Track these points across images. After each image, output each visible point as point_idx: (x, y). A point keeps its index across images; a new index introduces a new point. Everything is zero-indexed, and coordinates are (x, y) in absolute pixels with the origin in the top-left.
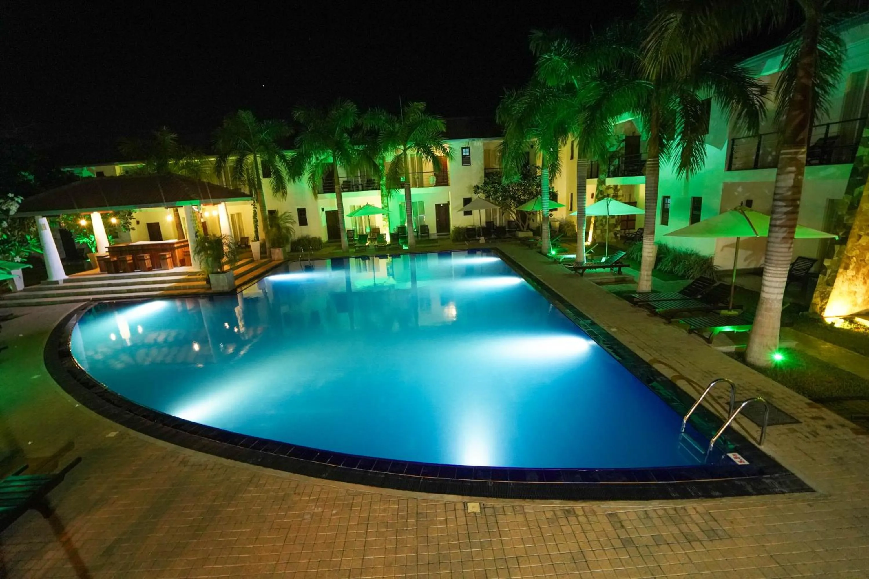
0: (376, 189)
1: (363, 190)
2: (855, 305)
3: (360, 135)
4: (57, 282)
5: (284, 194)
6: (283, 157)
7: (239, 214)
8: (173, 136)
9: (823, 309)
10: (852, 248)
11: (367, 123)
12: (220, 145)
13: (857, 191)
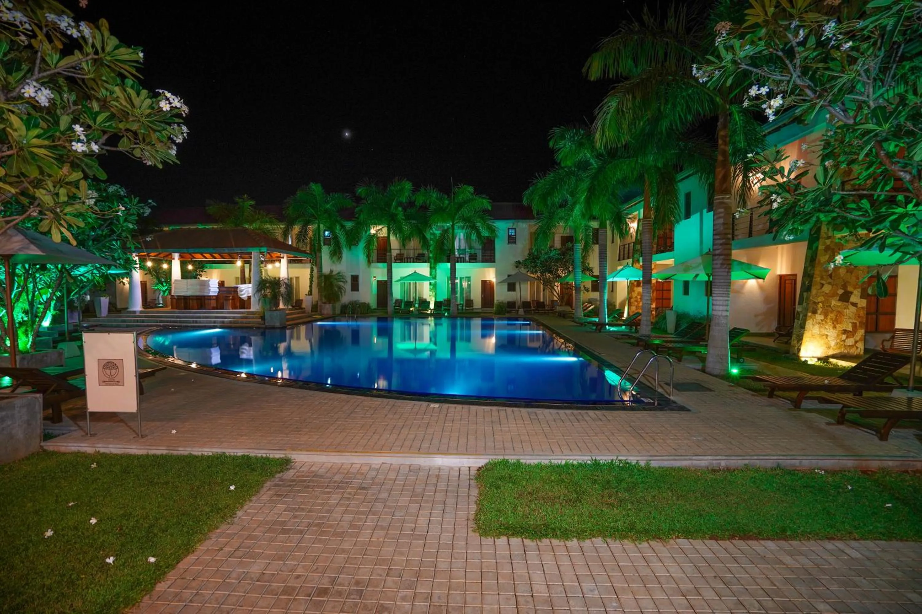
0: (426, 262)
1: (413, 262)
2: (829, 348)
3: (412, 211)
4: (135, 312)
5: (340, 258)
6: (343, 227)
7: (297, 278)
8: (252, 203)
9: (799, 350)
10: (816, 294)
11: (420, 199)
12: (290, 211)
13: (815, 245)
